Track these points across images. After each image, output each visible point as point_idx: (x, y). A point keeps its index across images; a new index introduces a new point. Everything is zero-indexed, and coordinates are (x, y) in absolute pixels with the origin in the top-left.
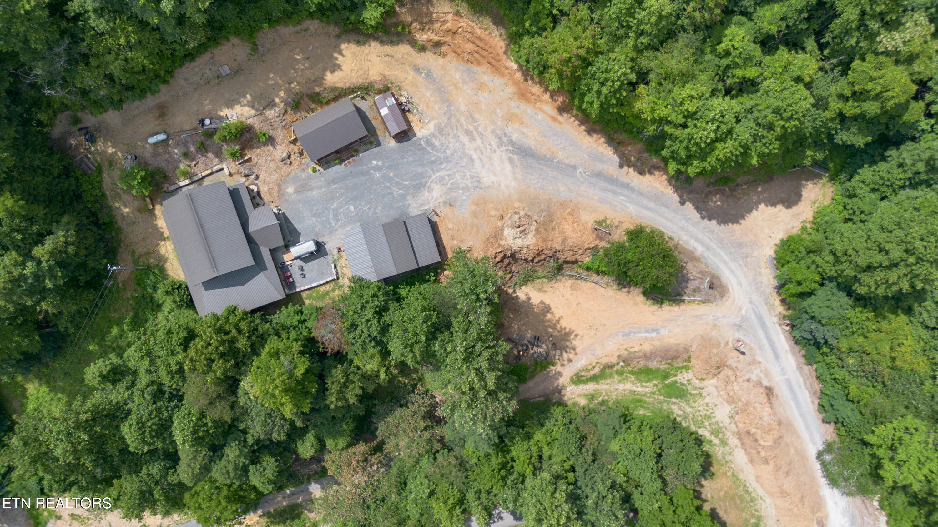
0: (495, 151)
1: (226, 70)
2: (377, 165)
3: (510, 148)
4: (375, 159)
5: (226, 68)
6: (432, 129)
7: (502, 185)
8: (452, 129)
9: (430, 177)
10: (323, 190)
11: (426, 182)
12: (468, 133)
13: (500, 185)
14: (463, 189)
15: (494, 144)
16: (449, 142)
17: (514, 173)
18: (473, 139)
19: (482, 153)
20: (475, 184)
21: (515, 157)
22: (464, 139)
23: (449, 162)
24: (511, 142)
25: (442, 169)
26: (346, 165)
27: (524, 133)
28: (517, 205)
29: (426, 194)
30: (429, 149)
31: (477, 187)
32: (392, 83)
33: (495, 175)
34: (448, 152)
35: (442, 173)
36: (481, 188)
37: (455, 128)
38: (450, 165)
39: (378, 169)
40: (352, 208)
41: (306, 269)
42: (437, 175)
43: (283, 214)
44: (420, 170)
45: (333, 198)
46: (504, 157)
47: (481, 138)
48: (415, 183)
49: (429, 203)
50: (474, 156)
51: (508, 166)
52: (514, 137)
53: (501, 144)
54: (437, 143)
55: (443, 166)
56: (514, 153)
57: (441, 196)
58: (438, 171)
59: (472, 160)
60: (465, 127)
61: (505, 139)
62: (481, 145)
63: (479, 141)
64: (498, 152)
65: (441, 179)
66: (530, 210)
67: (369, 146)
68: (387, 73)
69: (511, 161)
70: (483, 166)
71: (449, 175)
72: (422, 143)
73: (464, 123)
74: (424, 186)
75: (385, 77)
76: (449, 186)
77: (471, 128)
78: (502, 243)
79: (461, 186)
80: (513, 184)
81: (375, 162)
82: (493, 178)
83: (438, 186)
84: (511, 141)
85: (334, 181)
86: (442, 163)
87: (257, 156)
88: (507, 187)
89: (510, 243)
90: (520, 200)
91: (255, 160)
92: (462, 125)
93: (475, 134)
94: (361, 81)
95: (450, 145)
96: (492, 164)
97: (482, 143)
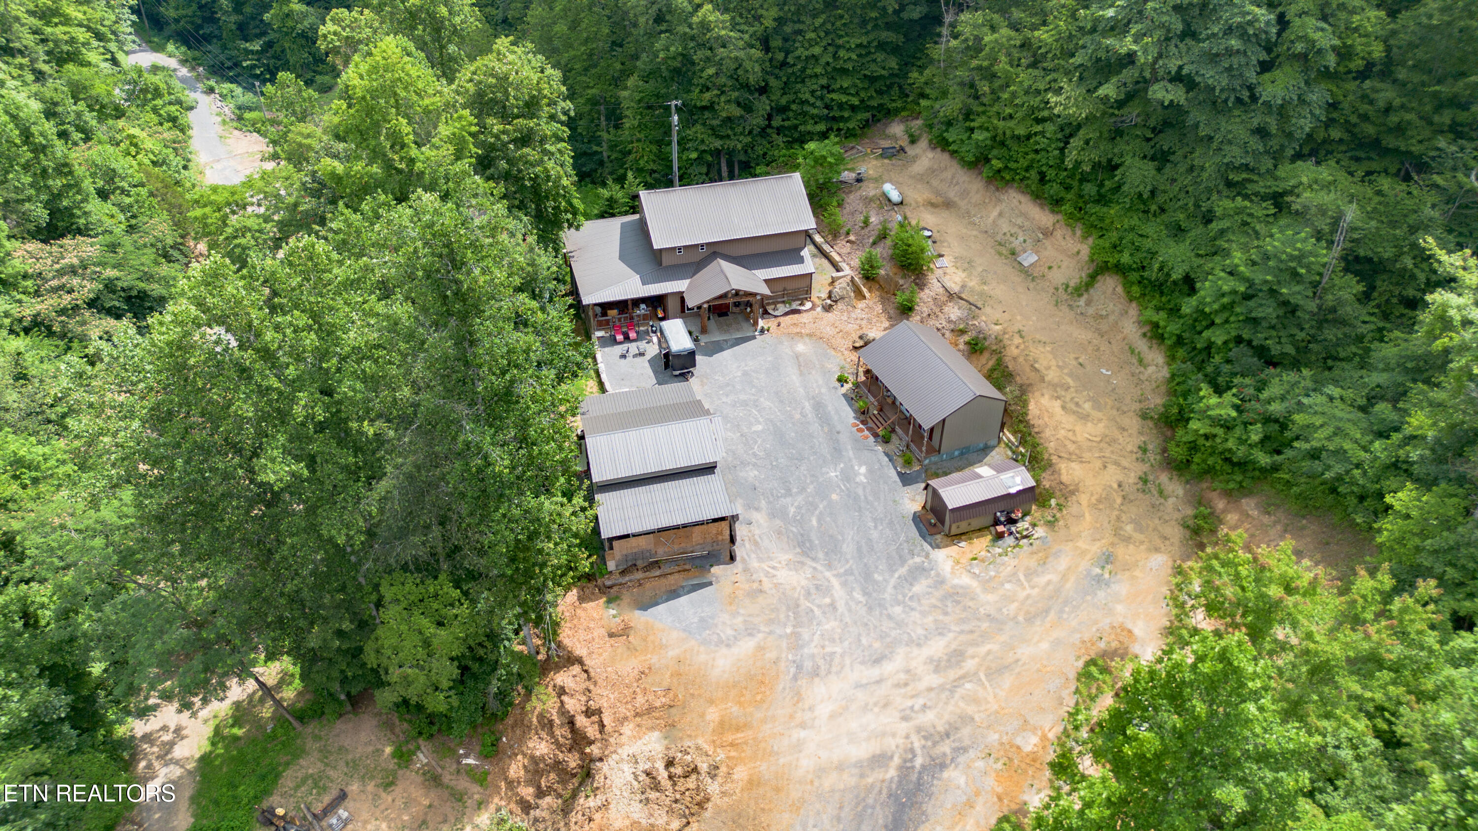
0: (905, 718)
1: (1029, 259)
2: (857, 474)
3: (919, 762)
4: (870, 471)
5: (1033, 258)
6: (956, 581)
7: (803, 734)
8: (963, 621)
9: (829, 566)
10: (801, 390)
11: (814, 559)
12: (957, 656)
13: (803, 726)
14: (796, 635)
15: (929, 717)
16: (924, 614)
17: (840, 767)
18: (938, 666)
19: (897, 686)
20: (808, 665)
21: (892, 773)
22: (937, 647)
23: (870, 609)
24: (938, 765)
25: (850, 593)
26: (855, 425)
27: (970, 804)
28: (741, 773)
29: (784, 557)
30: (903, 571)
31: (799, 667)
32: (1060, 507)
33: (832, 716)
34: (898, 610)
35: (838, 592)
36: (795, 678)
37: (966, 627)
38: (863, 611)
39: (848, 476)
40: (759, 428)
41: (639, 359)
42: (835, 582)
43: (754, 337)
44: (848, 548)
45: (781, 402)
46: (891, 744)
47: (942, 688)
48: (813, 536)
49: (760, 560)
50: (888, 667)
51: (861, 751)
52: (954, 776)
53: (931, 736)
54: (919, 587)
55: (858, 596)
56: (905, 769)
57: (777, 586)
58: (844, 584)
59: (878, 661)
60: (971, 651)
61: (946, 748)
62: (922, 685)
63: (933, 680)
64: (904, 727)
65: (822, 589)
66: (719, 811)
67: (900, 461)
68: (1084, 499)
69: (880, 760)
70: (858, 686)
71: (833, 606)
72: (917, 560)
73: (983, 650)
74: (804, 554)
75: (1072, 493)
76: (805, 604)
77: (970, 665)
78: (628, 729)
79: (806, 634)
80: (806, 764)
81: (863, 470)
82: (824, 710)
83: (804, 583)
84: (943, 766)
85: (818, 406)
86: (865, 593)
87: (868, 307)
88: (798, 746)
89: (624, 752)
90: (753, 783)
91: (861, 304)
92: (975, 644)
93: (953, 674)
94: (1052, 446)
95: (915, 615)
96: (865, 708)
97: (930, 689)
